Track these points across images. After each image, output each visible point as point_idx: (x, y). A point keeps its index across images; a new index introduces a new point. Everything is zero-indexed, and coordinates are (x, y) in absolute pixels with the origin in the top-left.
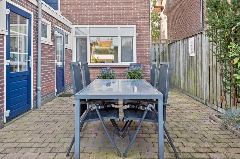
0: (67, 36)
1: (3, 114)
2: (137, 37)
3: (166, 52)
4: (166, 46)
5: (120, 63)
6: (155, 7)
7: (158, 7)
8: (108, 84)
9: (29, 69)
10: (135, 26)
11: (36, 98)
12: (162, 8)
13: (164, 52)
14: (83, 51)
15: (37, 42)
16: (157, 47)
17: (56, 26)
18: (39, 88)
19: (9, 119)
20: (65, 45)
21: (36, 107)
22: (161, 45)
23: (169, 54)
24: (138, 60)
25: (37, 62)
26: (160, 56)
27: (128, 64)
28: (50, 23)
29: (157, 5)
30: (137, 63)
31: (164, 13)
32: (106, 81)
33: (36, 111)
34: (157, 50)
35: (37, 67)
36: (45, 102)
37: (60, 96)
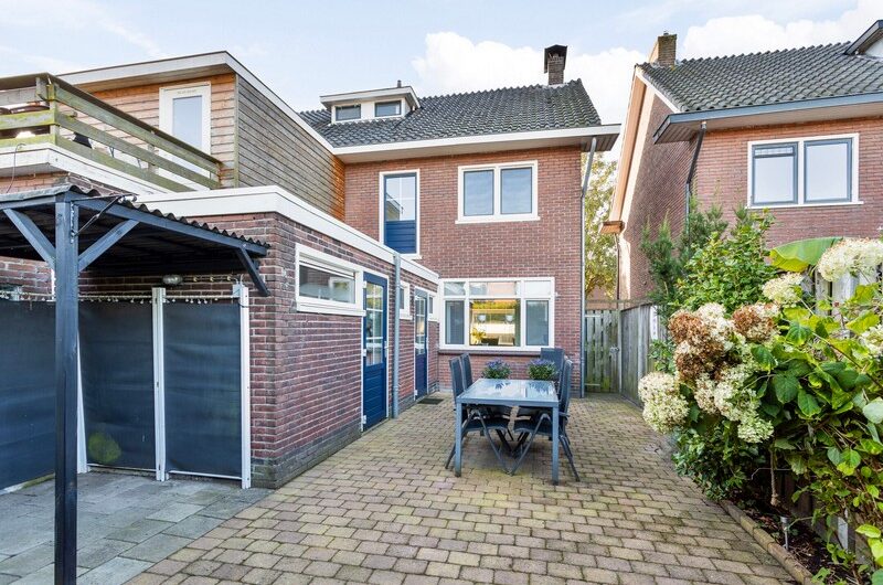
0: (431, 299)
1: (360, 420)
2: (557, 299)
3: (616, 326)
4: (617, 314)
5: (524, 348)
6: (606, 224)
7: (613, 223)
8: (499, 386)
9: (385, 359)
10: (553, 278)
11: (392, 401)
12: (621, 226)
13: (613, 325)
14: (457, 321)
15: (394, 318)
16: (598, 316)
17: (416, 287)
18: (396, 387)
19: (366, 427)
20: (429, 314)
21: (392, 416)
22: (607, 313)
23: (622, 331)
24: (556, 342)
25: (393, 348)
26: (605, 335)
27: (537, 349)
28: (408, 285)
29: (611, 219)
30: (556, 349)
31: (625, 237)
32: (496, 381)
33: (392, 420)
34: (598, 322)
35: (393, 357)
36: (402, 410)
37: (420, 402)
